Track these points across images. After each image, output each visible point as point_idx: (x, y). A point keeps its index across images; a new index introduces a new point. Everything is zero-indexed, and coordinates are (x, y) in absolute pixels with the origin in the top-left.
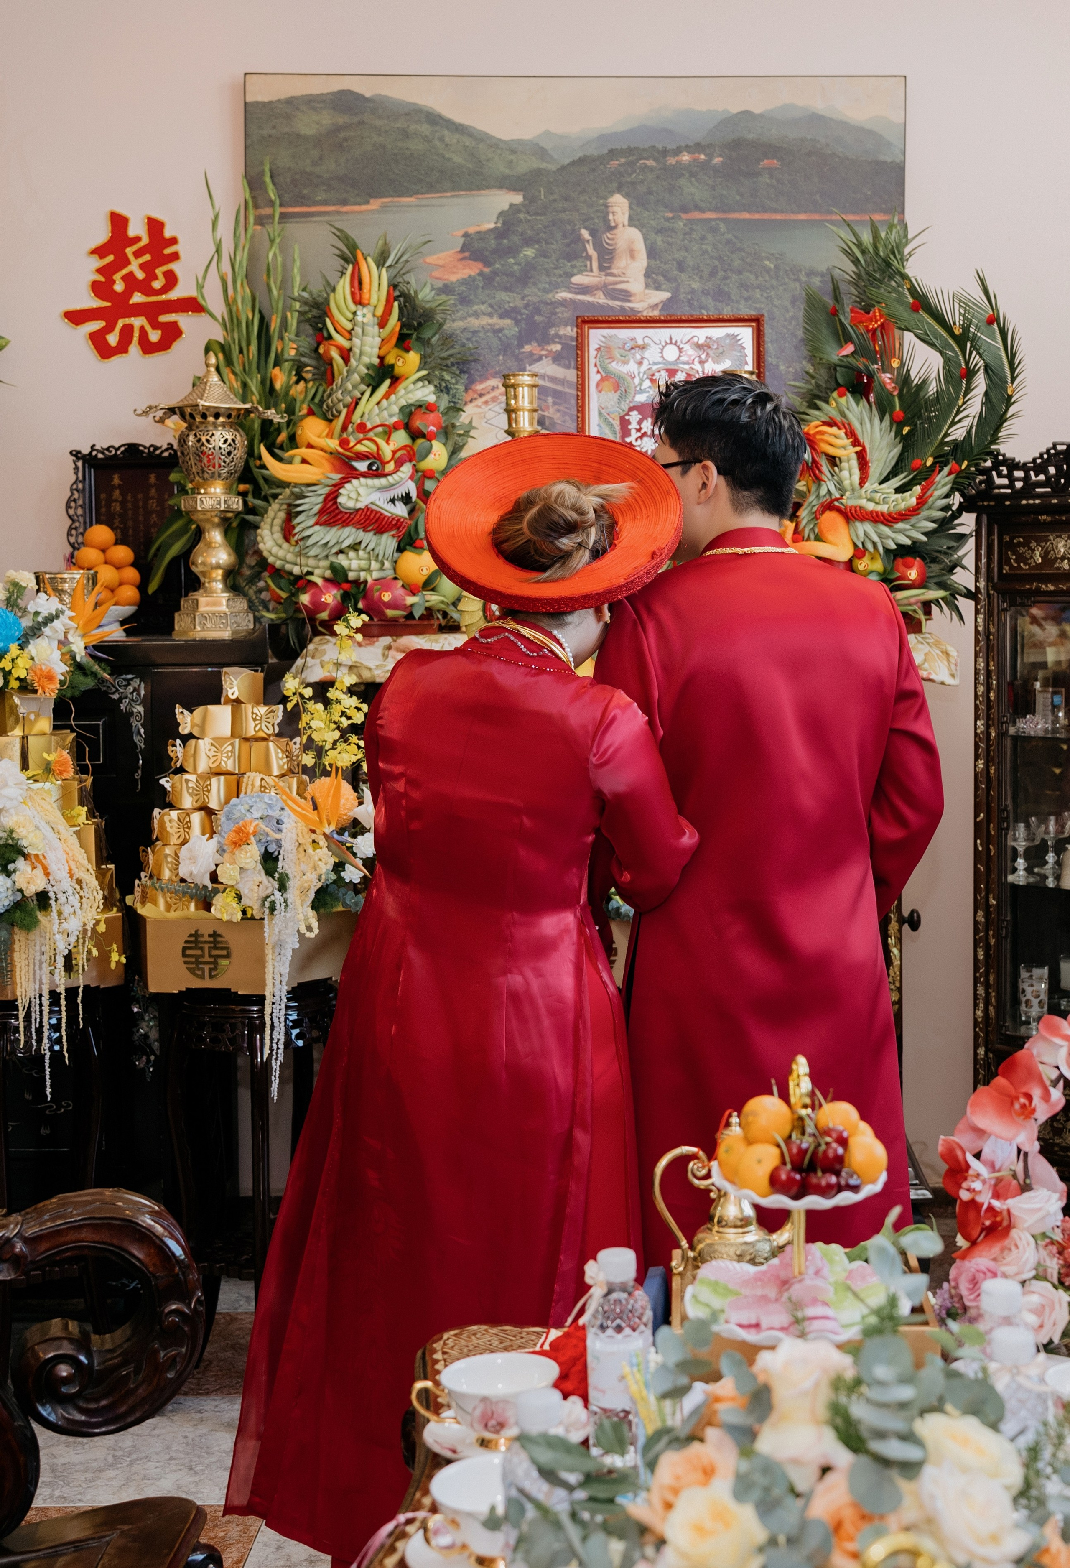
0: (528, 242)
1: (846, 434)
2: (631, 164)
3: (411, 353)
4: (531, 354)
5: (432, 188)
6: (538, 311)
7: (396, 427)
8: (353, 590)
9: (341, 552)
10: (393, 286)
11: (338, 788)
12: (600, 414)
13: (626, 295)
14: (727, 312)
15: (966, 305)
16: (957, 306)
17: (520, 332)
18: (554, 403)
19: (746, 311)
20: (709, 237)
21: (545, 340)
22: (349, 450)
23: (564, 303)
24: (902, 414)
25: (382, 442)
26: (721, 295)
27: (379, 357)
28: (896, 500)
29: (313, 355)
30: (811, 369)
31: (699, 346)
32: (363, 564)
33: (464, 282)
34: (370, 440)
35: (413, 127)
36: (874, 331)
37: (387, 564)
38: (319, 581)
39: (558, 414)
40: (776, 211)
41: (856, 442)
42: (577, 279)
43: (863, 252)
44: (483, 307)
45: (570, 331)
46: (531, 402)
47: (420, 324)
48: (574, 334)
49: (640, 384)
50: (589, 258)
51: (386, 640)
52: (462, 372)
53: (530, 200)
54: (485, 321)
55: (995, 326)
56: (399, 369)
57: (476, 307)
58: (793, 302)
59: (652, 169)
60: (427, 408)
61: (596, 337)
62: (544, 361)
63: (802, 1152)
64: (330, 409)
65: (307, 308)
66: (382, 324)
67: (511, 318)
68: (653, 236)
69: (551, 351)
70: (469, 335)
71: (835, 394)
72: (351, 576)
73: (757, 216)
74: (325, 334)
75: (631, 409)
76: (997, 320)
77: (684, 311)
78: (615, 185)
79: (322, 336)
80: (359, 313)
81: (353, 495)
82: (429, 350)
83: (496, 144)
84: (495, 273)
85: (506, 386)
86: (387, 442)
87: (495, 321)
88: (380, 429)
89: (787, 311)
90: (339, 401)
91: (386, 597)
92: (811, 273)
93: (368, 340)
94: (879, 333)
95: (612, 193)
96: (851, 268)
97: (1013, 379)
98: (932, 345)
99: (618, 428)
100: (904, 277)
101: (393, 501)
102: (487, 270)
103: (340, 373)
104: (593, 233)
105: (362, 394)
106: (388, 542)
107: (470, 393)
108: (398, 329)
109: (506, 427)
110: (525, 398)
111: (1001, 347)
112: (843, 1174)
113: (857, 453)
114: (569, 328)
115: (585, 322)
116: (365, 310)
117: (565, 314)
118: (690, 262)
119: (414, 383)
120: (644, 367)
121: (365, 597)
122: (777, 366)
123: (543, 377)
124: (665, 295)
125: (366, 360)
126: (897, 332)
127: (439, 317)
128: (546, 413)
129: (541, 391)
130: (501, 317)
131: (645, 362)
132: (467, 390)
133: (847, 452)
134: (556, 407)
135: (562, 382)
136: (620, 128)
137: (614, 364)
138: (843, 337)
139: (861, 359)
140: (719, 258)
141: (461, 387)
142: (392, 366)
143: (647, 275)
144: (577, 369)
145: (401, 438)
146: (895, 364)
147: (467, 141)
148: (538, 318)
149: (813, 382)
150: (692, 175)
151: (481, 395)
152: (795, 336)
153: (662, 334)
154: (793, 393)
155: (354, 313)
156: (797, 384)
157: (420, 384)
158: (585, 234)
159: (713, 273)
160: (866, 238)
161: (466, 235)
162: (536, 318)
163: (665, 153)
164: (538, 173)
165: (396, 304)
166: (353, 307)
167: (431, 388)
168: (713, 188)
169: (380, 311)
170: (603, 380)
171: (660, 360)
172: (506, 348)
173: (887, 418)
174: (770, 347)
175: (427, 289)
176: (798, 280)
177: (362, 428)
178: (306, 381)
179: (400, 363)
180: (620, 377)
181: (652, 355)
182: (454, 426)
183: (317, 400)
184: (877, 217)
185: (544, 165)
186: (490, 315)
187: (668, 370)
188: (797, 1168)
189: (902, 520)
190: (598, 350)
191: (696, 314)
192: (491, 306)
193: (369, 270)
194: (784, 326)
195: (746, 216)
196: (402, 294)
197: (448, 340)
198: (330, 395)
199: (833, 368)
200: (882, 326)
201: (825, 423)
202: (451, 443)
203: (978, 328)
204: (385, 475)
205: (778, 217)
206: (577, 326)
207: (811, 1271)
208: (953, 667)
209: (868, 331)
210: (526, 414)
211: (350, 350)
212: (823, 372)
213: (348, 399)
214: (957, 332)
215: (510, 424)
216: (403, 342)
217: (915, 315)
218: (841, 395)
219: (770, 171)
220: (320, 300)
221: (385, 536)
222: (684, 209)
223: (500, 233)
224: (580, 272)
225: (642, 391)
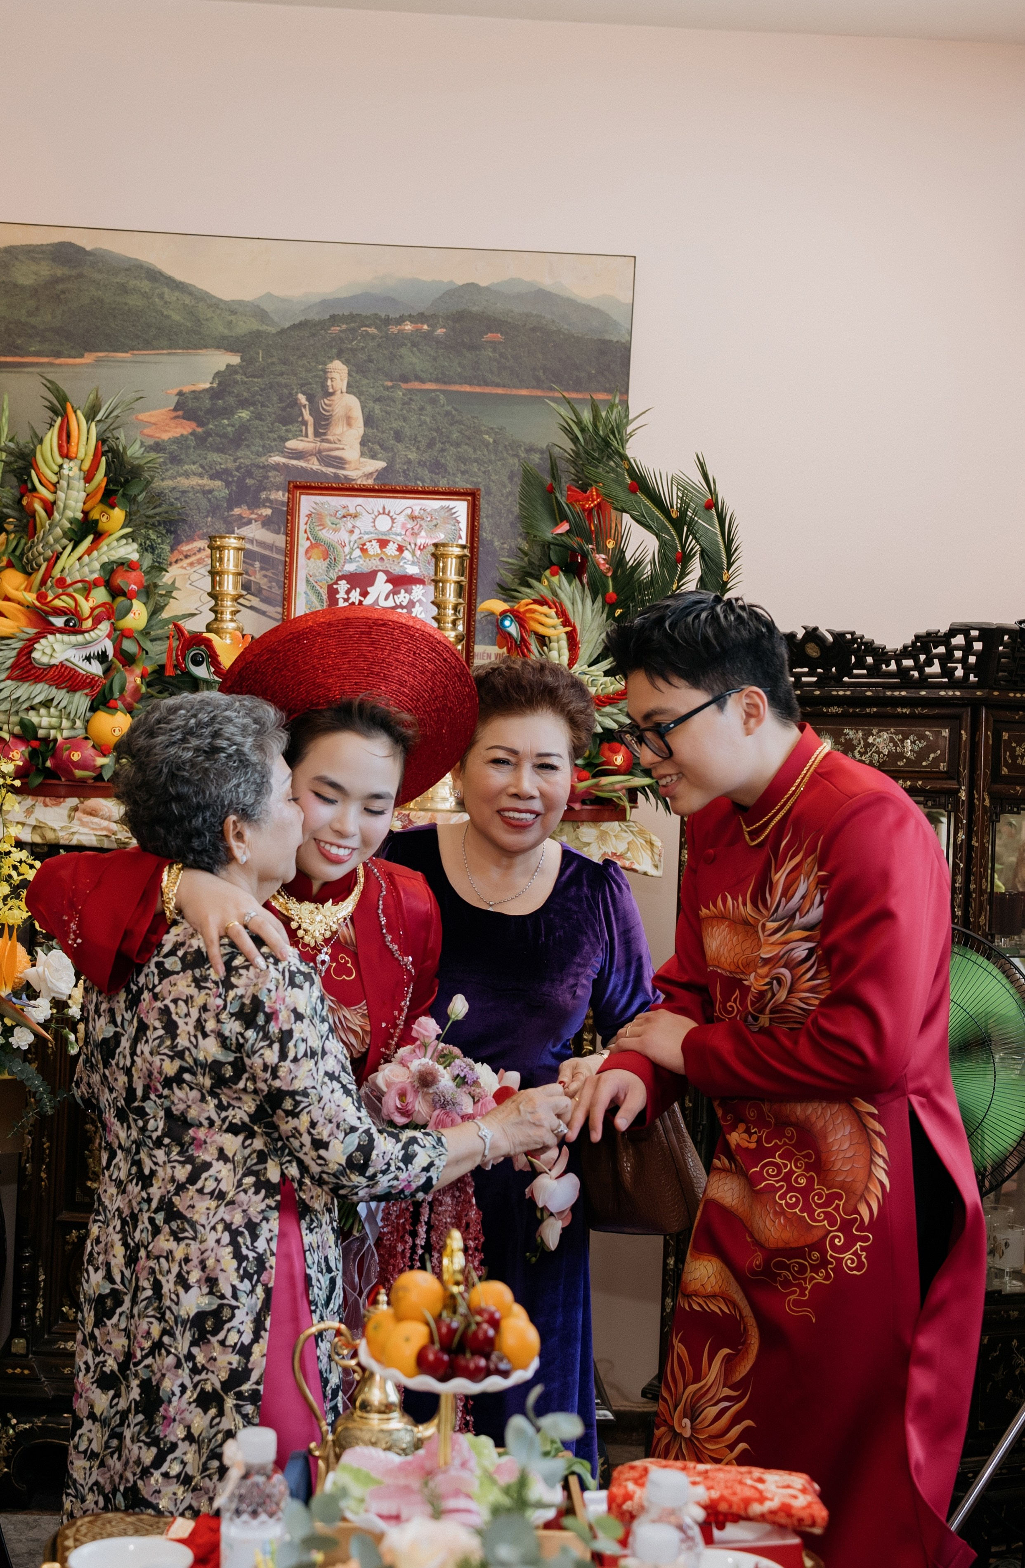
0: (243, 404)
1: (557, 613)
2: (353, 330)
3: (117, 509)
4: (240, 517)
5: (148, 345)
6: (250, 474)
7: (96, 584)
8: (42, 749)
9: (32, 708)
10: (102, 440)
11: (13, 950)
12: (308, 581)
13: (341, 463)
14: (443, 484)
15: (685, 489)
16: (675, 489)
17: (230, 494)
18: (262, 568)
19: (462, 484)
20: (429, 408)
21: (255, 503)
22: (46, 604)
23: (276, 467)
24: (615, 596)
25: (80, 599)
26: (437, 467)
27: (83, 512)
28: (605, 683)
29: (16, 506)
30: (526, 547)
31: (413, 518)
32: (54, 721)
33: (175, 441)
34: (70, 595)
35: (132, 283)
36: (590, 510)
37: (79, 723)
38: (6, 736)
39: (265, 580)
40: (497, 385)
41: (566, 622)
42: (292, 444)
43: (583, 430)
44: (193, 467)
45: (281, 496)
46: (236, 566)
47: (127, 481)
48: (285, 499)
49: (351, 553)
50: (305, 423)
51: (73, 801)
52: (169, 531)
53: (248, 361)
54: (195, 481)
55: (713, 511)
56: (104, 524)
57: (186, 467)
58: (511, 478)
59: (373, 337)
60: (129, 566)
61: (307, 503)
62: (254, 524)
63: (452, 1332)
64: (29, 562)
65: (13, 459)
66: (88, 478)
67: (221, 480)
68: (371, 404)
69: (260, 516)
70: (178, 495)
71: (547, 573)
72: (41, 733)
73: (478, 389)
74: (30, 486)
75: (340, 578)
76: (715, 505)
77: (400, 481)
78: (335, 351)
79: (26, 488)
80: (65, 466)
81: (48, 651)
82: (135, 508)
83: (216, 304)
84: (208, 434)
85: (211, 547)
86: (87, 599)
87: (206, 482)
88: (80, 585)
89: (505, 486)
90: (40, 554)
91: (76, 757)
92: (530, 450)
93: (73, 494)
94: (595, 513)
95: (331, 359)
96: (569, 445)
97: (730, 565)
98: (648, 527)
99: (325, 597)
100: (624, 457)
101: (88, 659)
102: (199, 430)
103: (43, 526)
104: (310, 398)
105: (64, 548)
106: (81, 701)
107: (176, 555)
108: (104, 484)
109: (210, 590)
110: (231, 561)
111: (718, 532)
112: (494, 1357)
113: (567, 633)
114: (280, 493)
115: (297, 487)
116: (72, 464)
117: (277, 478)
118: (408, 432)
119: (118, 540)
120: (355, 536)
121: (53, 756)
122: (492, 542)
123: (251, 541)
124: (381, 465)
125: (70, 514)
126: (614, 513)
127: (146, 475)
128: (252, 578)
129: (248, 556)
130: (212, 478)
131: (357, 531)
132: (172, 551)
133: (557, 632)
134: (264, 572)
135: (271, 547)
136: (343, 295)
137: (324, 531)
138: (558, 515)
139: (576, 539)
140: (438, 430)
141: (167, 548)
142: (96, 522)
143: (363, 443)
144: (287, 535)
145: (100, 595)
146: (610, 545)
147: (187, 300)
148: (249, 481)
149: (526, 559)
150: (414, 345)
151: (186, 557)
152: (512, 512)
153: (375, 503)
154: (506, 570)
155: (61, 467)
156: (510, 560)
157: (124, 541)
158: (302, 399)
159: (431, 445)
160: (587, 416)
161: (180, 394)
162: (247, 481)
163: (387, 321)
164: (257, 335)
165: (104, 459)
166: (59, 460)
167: (135, 546)
168: (435, 359)
169: (86, 466)
170: (312, 546)
171: (372, 530)
172: (214, 510)
173: (600, 599)
174: (485, 522)
175: (137, 446)
176: (517, 455)
177: (61, 582)
178: (8, 533)
179: (104, 519)
180: (330, 545)
181: (364, 524)
182: (156, 586)
183: (18, 553)
184: (600, 396)
185: (264, 328)
186: (201, 476)
187: (379, 541)
188: (446, 1347)
189: (610, 704)
190: (309, 516)
191: (411, 485)
192: (202, 466)
193: (78, 423)
194: (500, 502)
195: (467, 388)
196: (111, 450)
197: (157, 498)
198: (31, 548)
199: (547, 546)
200: (599, 506)
201: (535, 602)
202: (151, 603)
203: (695, 513)
204: (82, 632)
205: (500, 391)
206: (289, 492)
207: (457, 1462)
208: (657, 857)
209: (584, 510)
210: (231, 577)
211: (54, 503)
212: (537, 550)
213: (49, 553)
214: (674, 515)
215: (213, 587)
216: (108, 498)
217: (632, 497)
218: (554, 574)
219: (494, 345)
220: (27, 451)
221: (78, 695)
222: (405, 379)
223: (215, 394)
224: (295, 437)
225: (351, 560)
